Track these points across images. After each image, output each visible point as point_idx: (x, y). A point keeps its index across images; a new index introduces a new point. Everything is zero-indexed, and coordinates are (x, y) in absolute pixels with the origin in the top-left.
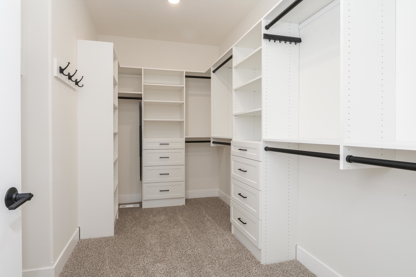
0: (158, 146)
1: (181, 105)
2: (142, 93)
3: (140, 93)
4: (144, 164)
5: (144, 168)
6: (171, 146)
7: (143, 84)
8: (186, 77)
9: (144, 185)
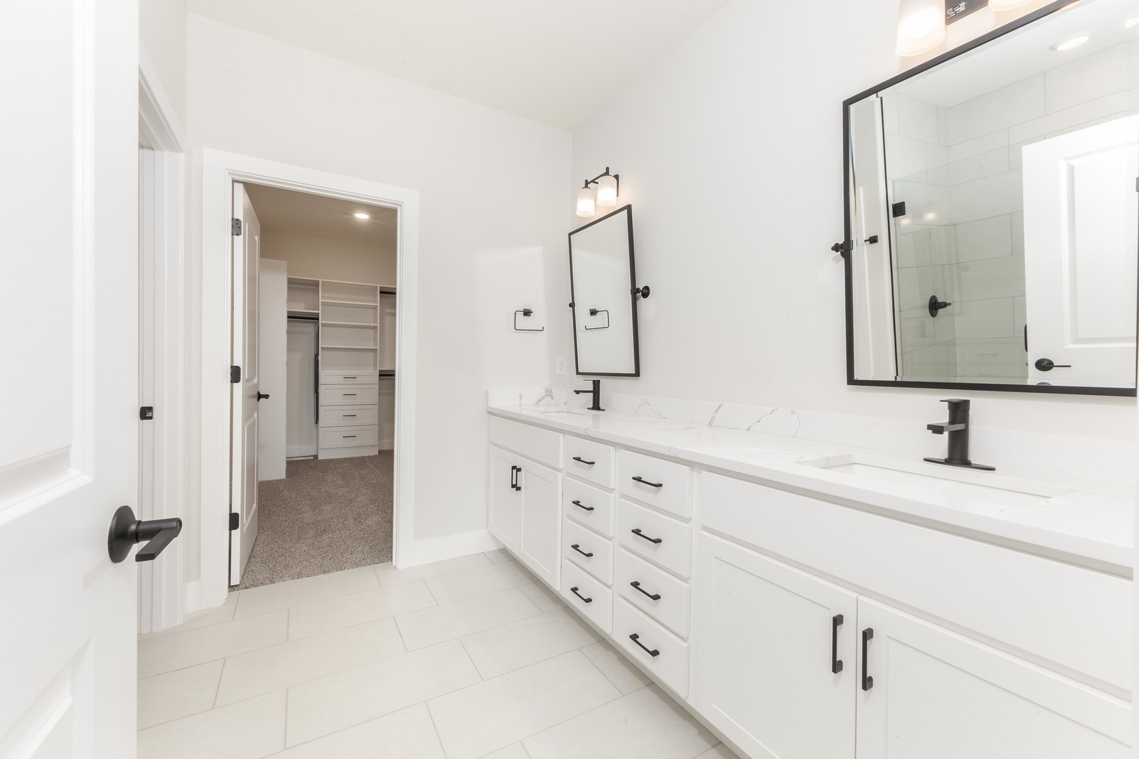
0: (341, 380)
1: (375, 328)
2: (320, 312)
3: (317, 312)
4: (320, 404)
5: (321, 409)
6: (359, 380)
7: (321, 300)
8: (381, 292)
9: (321, 431)
